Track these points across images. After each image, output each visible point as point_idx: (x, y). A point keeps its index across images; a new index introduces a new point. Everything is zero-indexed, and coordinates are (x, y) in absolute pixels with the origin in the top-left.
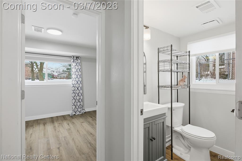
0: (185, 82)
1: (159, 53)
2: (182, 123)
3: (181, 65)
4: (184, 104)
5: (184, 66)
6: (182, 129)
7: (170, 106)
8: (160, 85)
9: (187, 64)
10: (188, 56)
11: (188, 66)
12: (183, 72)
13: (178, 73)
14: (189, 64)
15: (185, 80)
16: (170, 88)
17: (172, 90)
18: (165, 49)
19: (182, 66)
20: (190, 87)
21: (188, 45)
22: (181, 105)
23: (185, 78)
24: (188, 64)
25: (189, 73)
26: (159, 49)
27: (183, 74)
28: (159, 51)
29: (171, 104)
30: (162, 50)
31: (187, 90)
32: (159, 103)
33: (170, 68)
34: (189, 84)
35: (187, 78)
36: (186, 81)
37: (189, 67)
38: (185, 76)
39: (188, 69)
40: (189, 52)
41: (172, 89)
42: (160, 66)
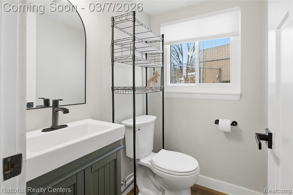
0: (156, 82)
1: (113, 25)
2: (152, 149)
3: (152, 55)
4: (156, 117)
5: (156, 58)
6: (151, 162)
7: (132, 124)
8: (115, 86)
9: (159, 55)
10: (161, 42)
11: (161, 57)
12: (154, 68)
13: (148, 68)
14: (163, 54)
15: (157, 78)
16: (132, 90)
17: (136, 95)
18: (124, 18)
19: (153, 58)
20: (164, 90)
21: (161, 28)
22: (151, 118)
23: (156, 77)
24: (161, 55)
25: (163, 68)
26: (113, 18)
27: (154, 70)
28: (113, 22)
29: (132, 119)
30: (118, 20)
31: (160, 95)
32: (113, 122)
33: (132, 54)
34: (163, 85)
35: (159, 76)
36: (158, 81)
37: (163, 59)
38: (156, 73)
39: (161, 63)
40: (163, 35)
41: (136, 93)
42: (115, 51)
